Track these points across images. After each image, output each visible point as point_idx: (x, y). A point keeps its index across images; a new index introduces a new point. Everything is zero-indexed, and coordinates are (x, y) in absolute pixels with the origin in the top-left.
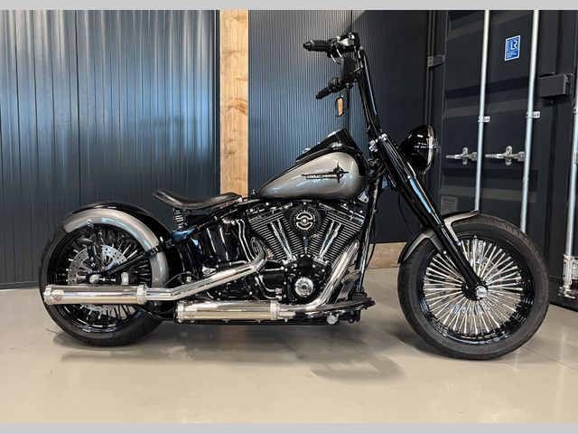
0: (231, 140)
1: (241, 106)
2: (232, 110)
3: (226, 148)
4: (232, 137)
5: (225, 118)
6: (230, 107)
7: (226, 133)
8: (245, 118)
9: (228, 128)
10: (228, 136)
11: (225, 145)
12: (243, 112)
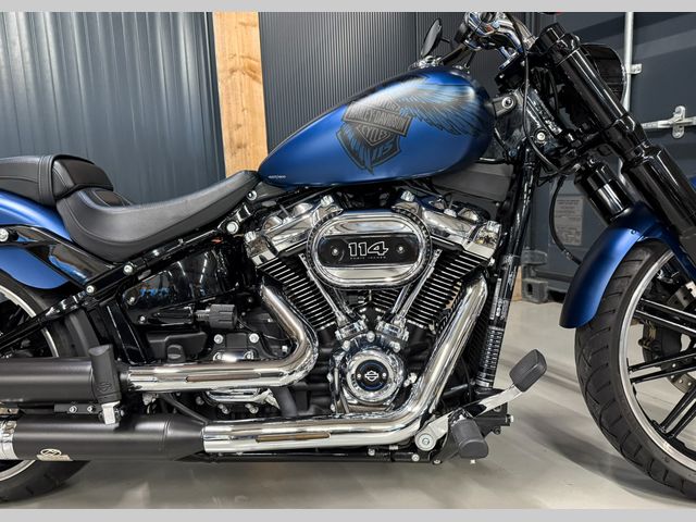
0: (239, 126)
1: (251, 68)
2: (237, 75)
3: (231, 140)
4: (241, 121)
5: (227, 88)
6: (233, 71)
7: (229, 113)
8: (259, 89)
9: (233, 107)
10: (234, 119)
11: (230, 134)
12: (255, 78)
